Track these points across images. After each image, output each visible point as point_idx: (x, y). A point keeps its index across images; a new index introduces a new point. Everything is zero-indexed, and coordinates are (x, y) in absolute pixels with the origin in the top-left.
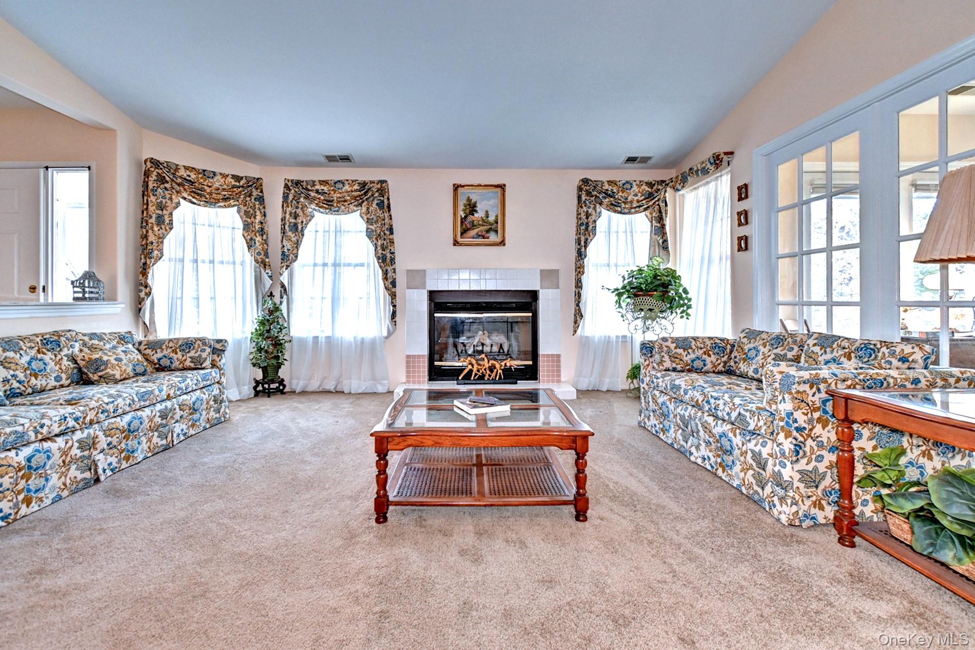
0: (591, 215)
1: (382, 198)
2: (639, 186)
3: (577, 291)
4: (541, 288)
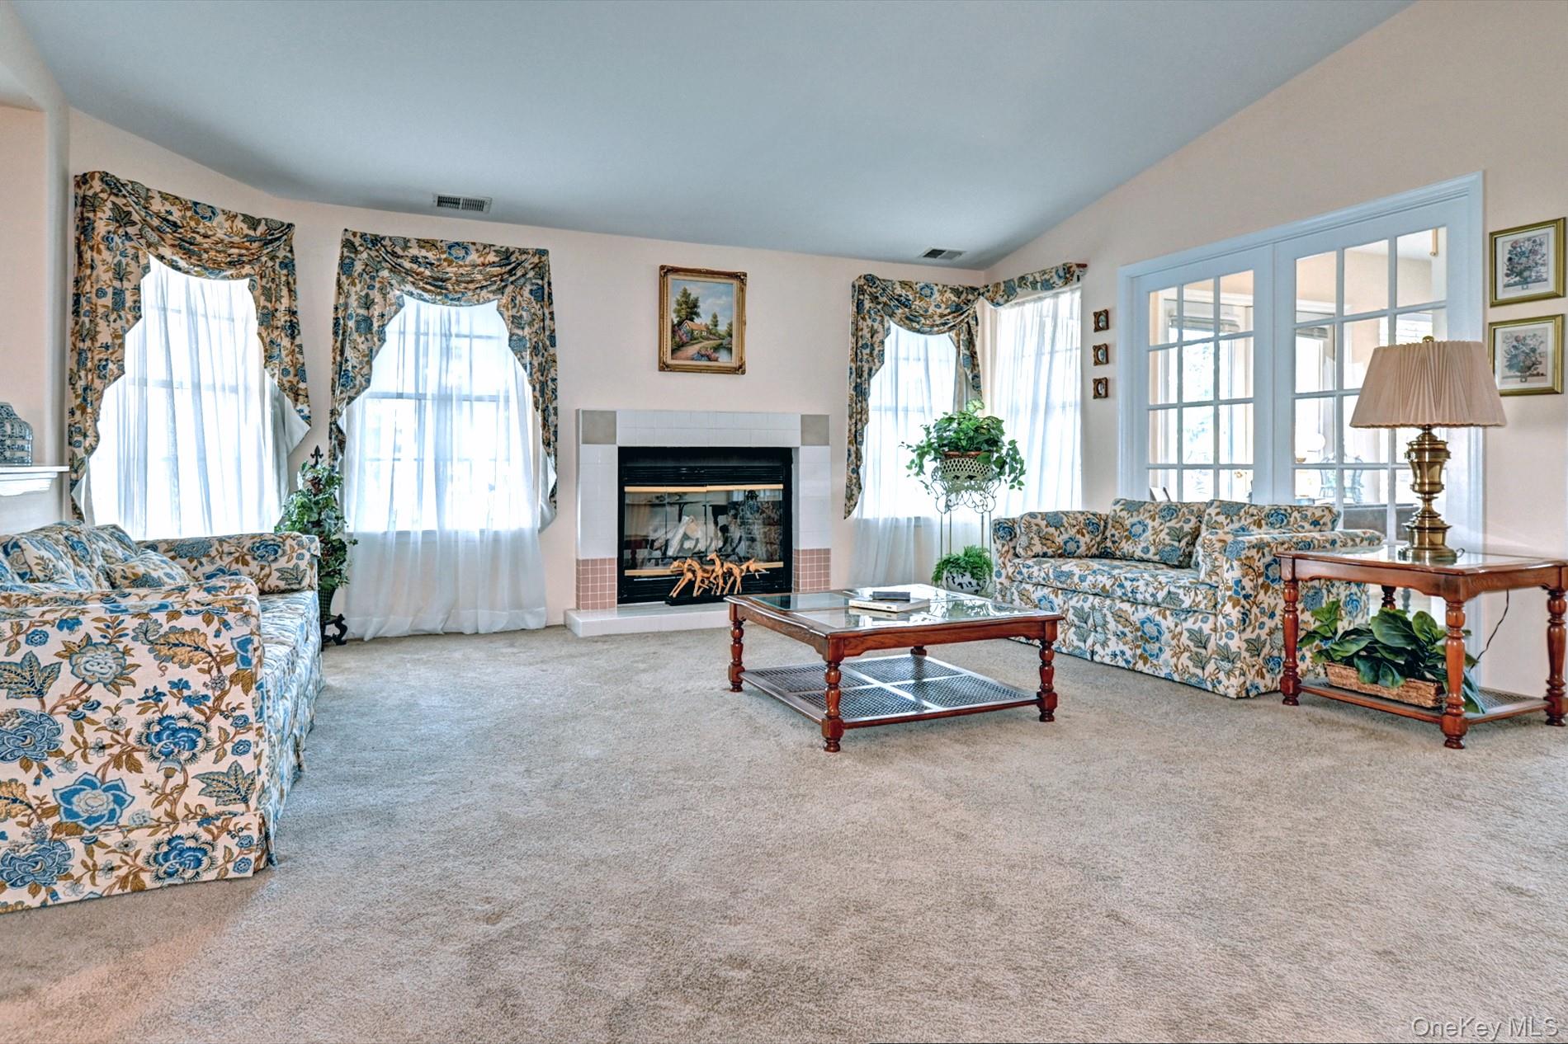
0: (876, 332)
1: (540, 282)
2: (942, 293)
3: (853, 449)
4: (802, 444)
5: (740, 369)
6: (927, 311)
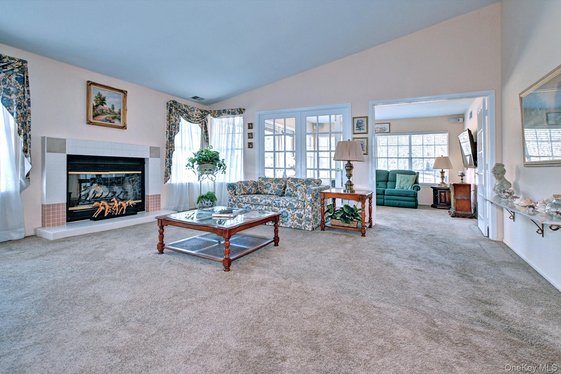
0: (177, 120)
1: (22, 75)
2: (197, 111)
3: (168, 160)
4: (150, 157)
5: (124, 127)
6: (193, 116)
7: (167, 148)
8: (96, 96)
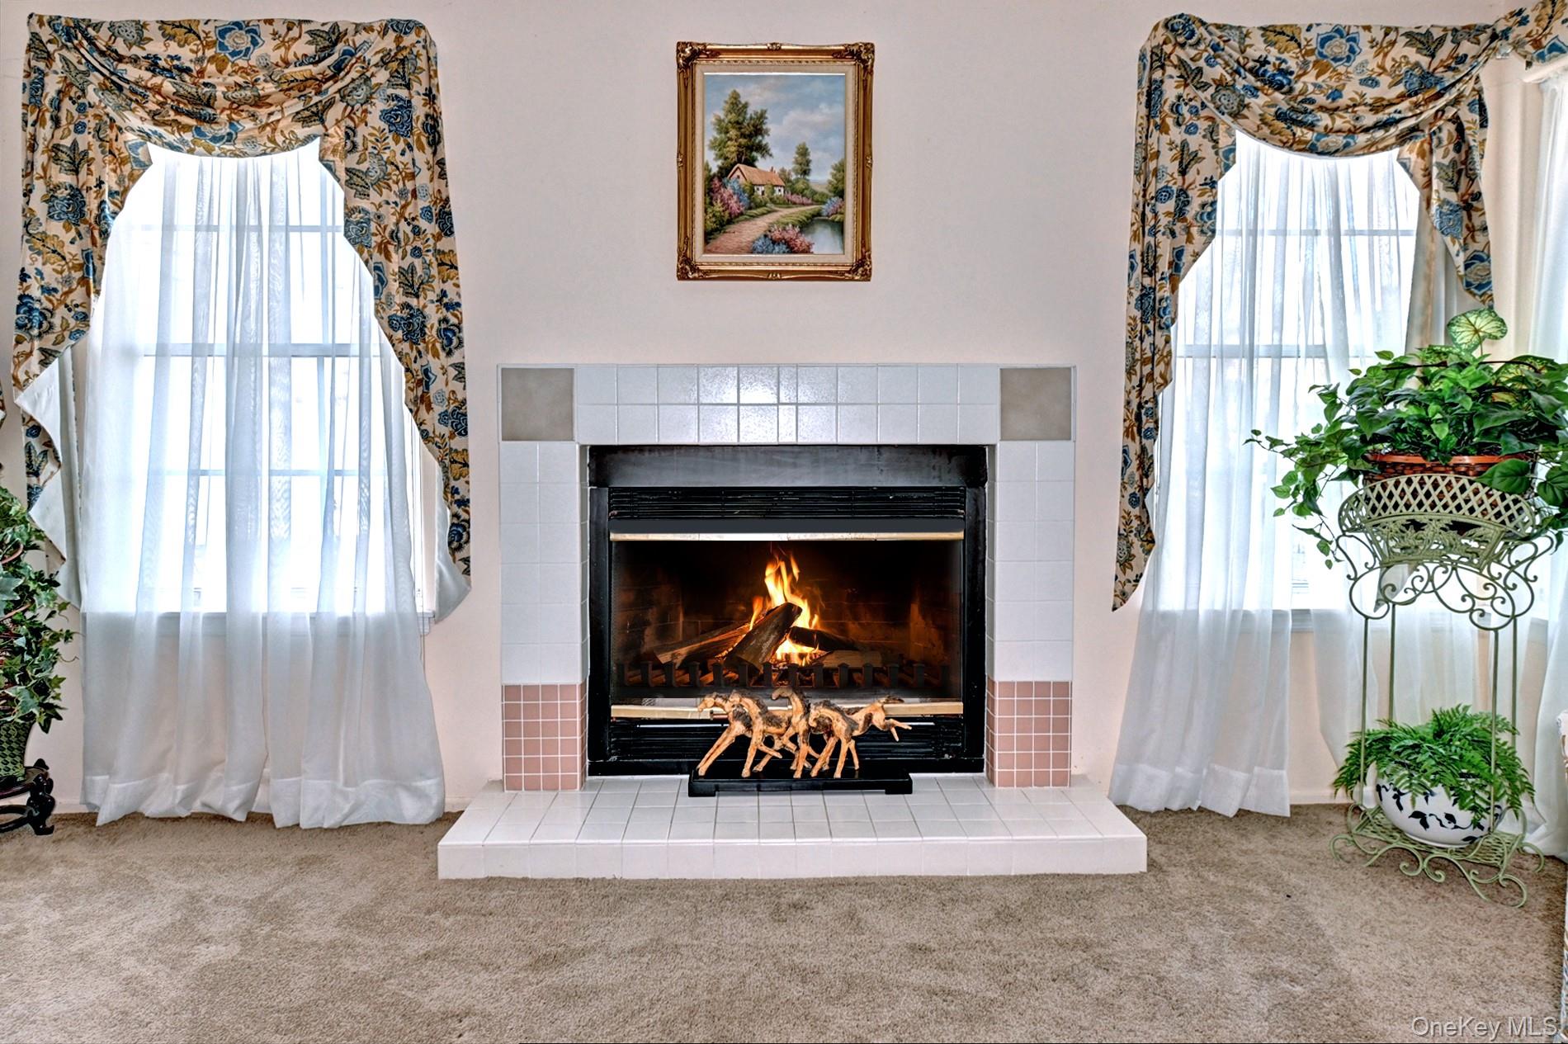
0: (1195, 158)
1: (403, 93)
2: (1381, 48)
3: (1134, 448)
4: (1007, 439)
5: (860, 268)
6: (1336, 94)
7: (1130, 372)
8: (720, 121)
